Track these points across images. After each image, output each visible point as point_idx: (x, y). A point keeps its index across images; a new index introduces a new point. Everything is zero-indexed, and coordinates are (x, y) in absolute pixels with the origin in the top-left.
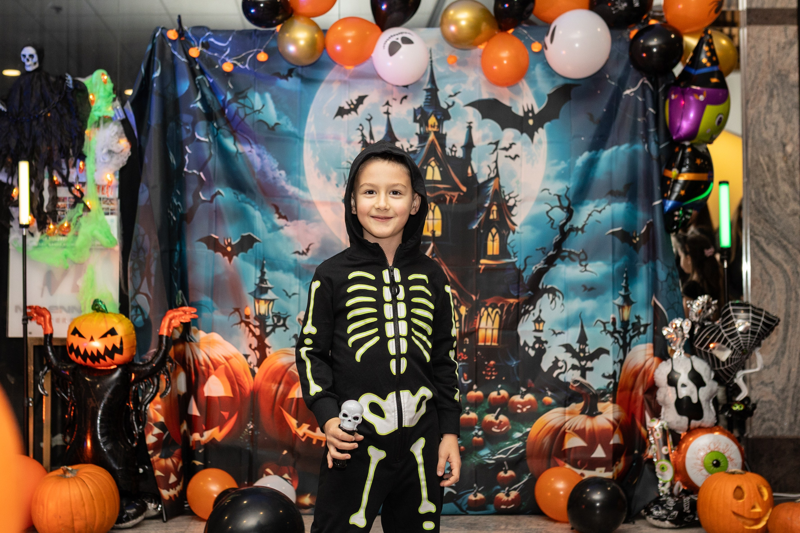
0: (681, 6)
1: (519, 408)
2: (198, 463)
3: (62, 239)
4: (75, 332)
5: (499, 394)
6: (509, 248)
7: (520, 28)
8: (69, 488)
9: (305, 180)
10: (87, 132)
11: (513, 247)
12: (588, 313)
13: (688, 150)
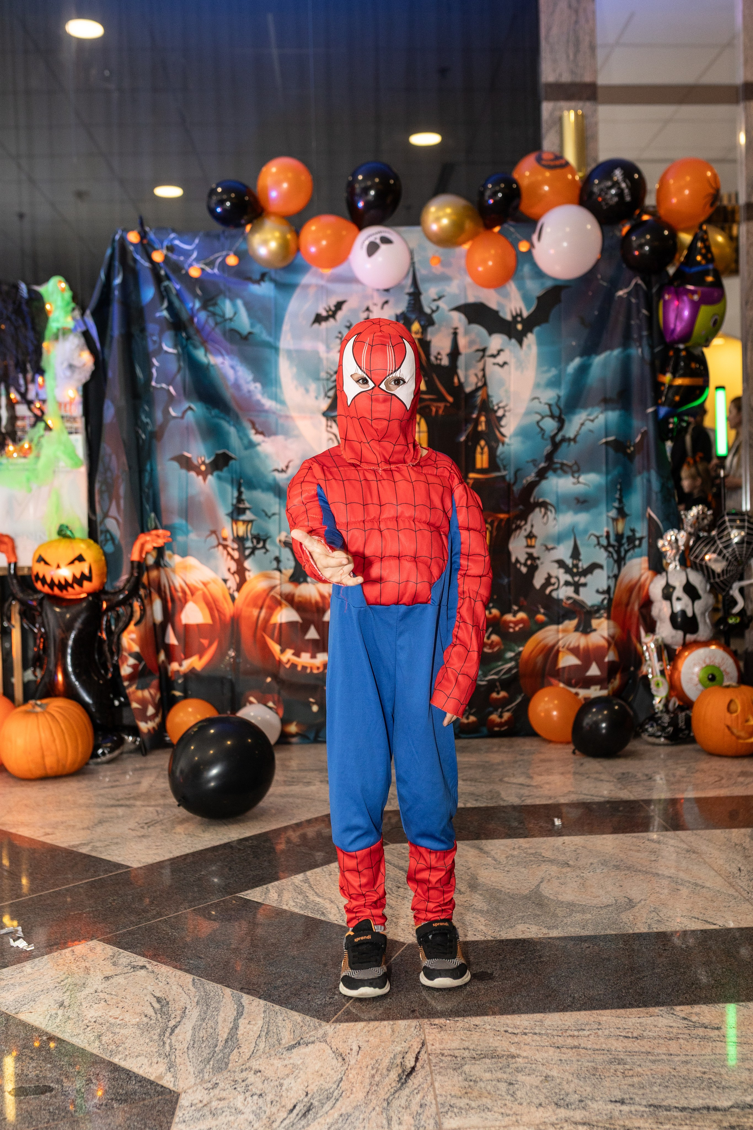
0: (674, 200)
1: (511, 627)
2: (178, 693)
3: (22, 461)
4: (41, 559)
5: (490, 613)
6: (498, 461)
7: (506, 226)
8: (38, 723)
9: (282, 392)
10: (45, 345)
11: (502, 460)
12: (581, 527)
13: (683, 353)
